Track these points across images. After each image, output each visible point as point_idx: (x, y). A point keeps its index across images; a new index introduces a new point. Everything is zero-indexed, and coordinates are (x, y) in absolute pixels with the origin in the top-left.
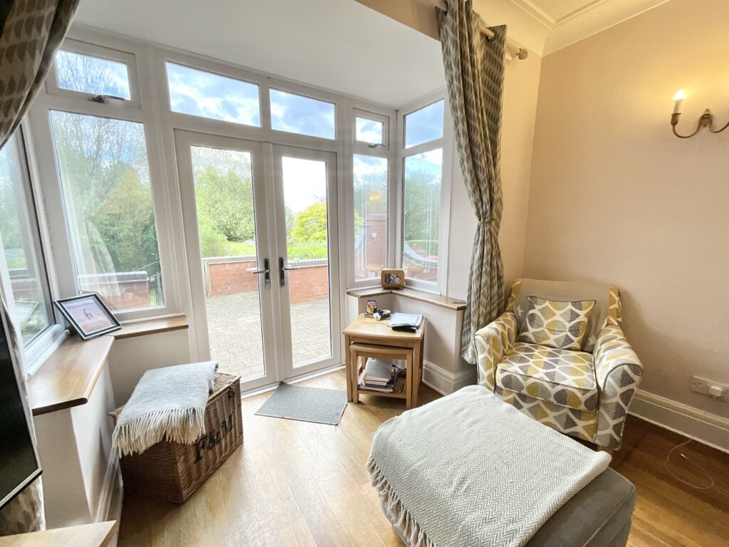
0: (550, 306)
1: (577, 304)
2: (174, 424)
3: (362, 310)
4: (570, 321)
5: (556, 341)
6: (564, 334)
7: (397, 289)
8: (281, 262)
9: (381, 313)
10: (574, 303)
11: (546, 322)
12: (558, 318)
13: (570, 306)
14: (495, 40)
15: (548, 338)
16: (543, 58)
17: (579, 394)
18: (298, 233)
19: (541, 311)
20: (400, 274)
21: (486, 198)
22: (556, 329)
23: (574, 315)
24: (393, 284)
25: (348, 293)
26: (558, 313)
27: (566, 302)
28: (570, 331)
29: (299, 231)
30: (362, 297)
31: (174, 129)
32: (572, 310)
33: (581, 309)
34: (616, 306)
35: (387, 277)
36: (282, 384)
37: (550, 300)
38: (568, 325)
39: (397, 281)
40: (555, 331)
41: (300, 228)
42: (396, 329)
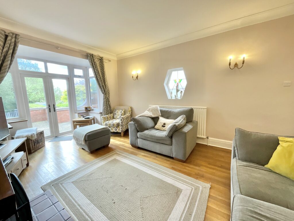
1: (122, 110)
2: (29, 135)
3: (79, 116)
7: (90, 111)
8: (54, 105)
9: (83, 116)
13: (121, 111)
14: (101, 60)
16: (117, 61)
17: (115, 124)
18: (64, 99)
19: (117, 112)
20: (90, 108)
21: (103, 89)
23: (121, 112)
24: (88, 110)
25: (75, 113)
26: (119, 112)
29: (65, 98)
30: (78, 113)
31: (20, 74)
34: (130, 110)
35: (86, 108)
36: (56, 137)
38: (120, 114)
39: (89, 109)
40: (118, 115)
41: (65, 96)
42: (85, 118)
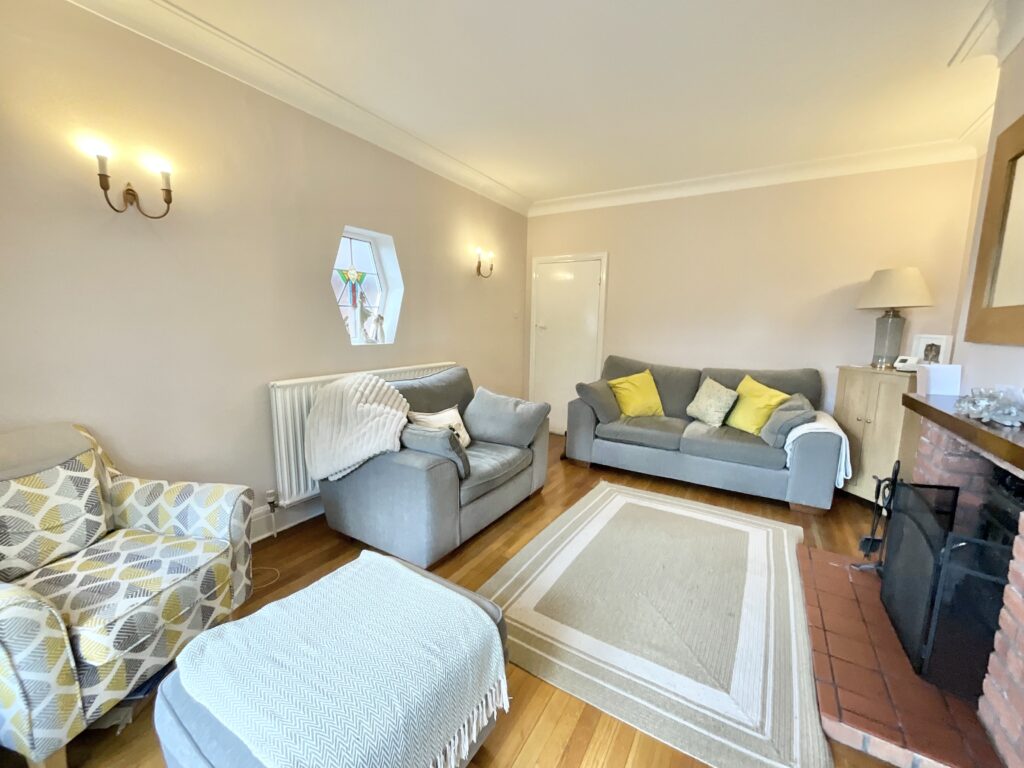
0: (24, 488)
1: (72, 463)
4: (80, 495)
5: (72, 540)
6: (81, 520)
10: (65, 465)
11: (35, 521)
12: (55, 500)
13: (64, 473)
15: (56, 545)
19: (11, 504)
22: (63, 521)
23: (80, 484)
26: (50, 492)
27: (51, 468)
28: (89, 511)
32: (72, 478)
33: (85, 470)
37: (15, 479)
38: (81, 503)
40: (62, 525)
